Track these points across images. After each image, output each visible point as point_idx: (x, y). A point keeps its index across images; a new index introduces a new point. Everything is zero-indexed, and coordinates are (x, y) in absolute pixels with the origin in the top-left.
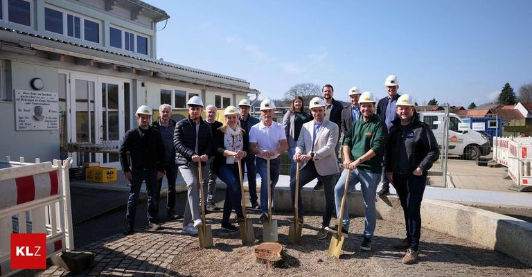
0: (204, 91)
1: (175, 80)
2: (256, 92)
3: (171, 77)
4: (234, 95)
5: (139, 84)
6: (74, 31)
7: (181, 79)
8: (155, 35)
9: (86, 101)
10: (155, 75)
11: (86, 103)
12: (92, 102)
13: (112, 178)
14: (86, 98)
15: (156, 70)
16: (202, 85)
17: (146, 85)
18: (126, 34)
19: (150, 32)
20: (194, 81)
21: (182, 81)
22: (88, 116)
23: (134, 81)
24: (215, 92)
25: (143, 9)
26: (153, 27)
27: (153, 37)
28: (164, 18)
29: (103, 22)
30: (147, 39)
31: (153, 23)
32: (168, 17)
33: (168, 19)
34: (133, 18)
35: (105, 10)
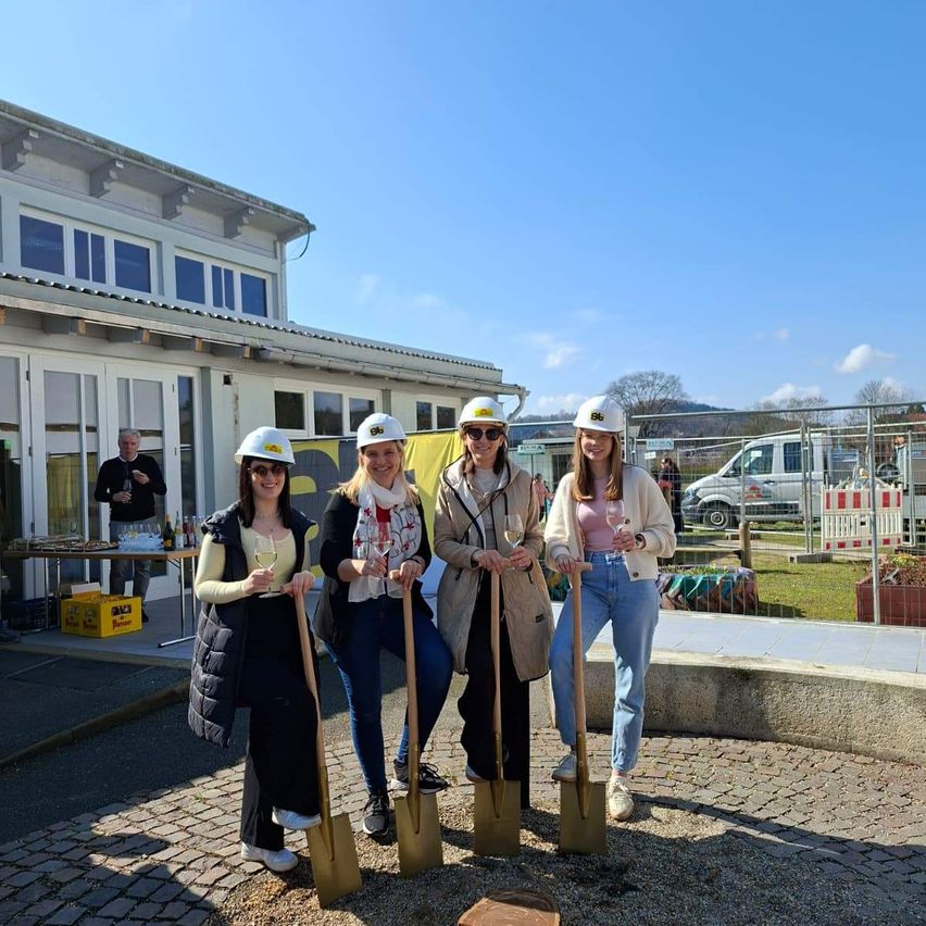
0: (386, 393)
1: (312, 367)
2: (520, 392)
3: (300, 359)
5: (216, 378)
7: (324, 362)
8: (283, 270)
9: (77, 427)
10: (257, 355)
11: (76, 433)
12: (92, 429)
13: (128, 623)
14: (75, 422)
15: (258, 343)
16: (382, 377)
17: (232, 381)
18: (216, 270)
19: (269, 264)
20: (359, 368)
21: (330, 370)
22: (81, 466)
23: (205, 371)
24: (415, 393)
25: (251, 212)
26: (277, 254)
27: (279, 276)
28: (302, 230)
29: (159, 243)
30: (264, 281)
31: (278, 244)
32: (311, 228)
33: (311, 234)
34: (230, 233)
35: (164, 217)
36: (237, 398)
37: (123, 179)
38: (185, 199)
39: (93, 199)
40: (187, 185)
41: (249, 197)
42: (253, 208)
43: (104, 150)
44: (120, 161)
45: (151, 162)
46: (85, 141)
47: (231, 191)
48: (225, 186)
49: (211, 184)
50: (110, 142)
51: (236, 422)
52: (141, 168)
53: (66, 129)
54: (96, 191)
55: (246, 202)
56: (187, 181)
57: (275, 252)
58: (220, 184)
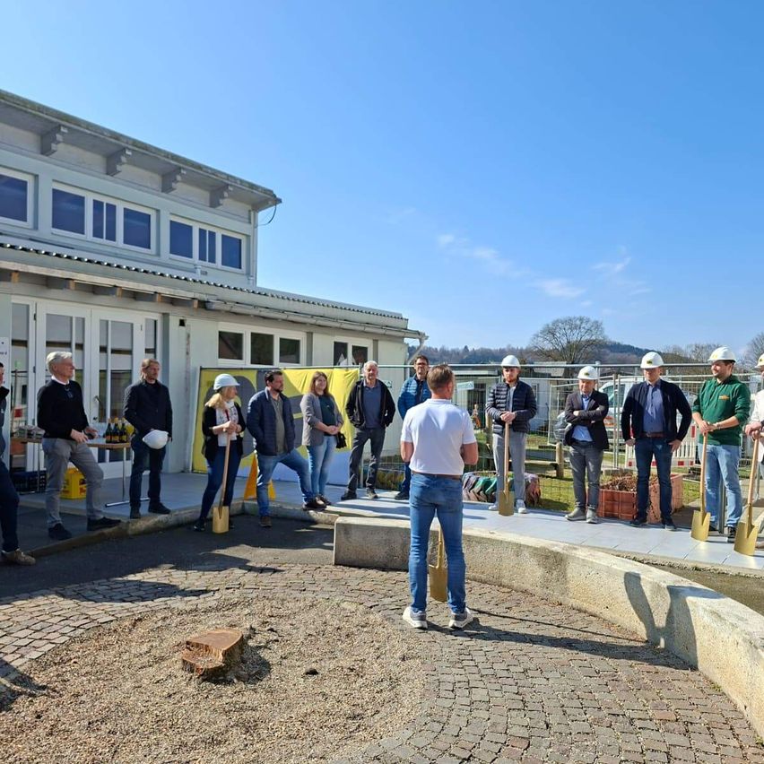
0: (310, 335)
1: (247, 315)
2: (420, 335)
4: (376, 341)
5: (174, 321)
6: (104, 229)
7: (257, 312)
8: (255, 234)
9: (68, 344)
10: (203, 306)
12: (80, 346)
15: (205, 298)
16: (304, 323)
17: (186, 324)
18: (202, 232)
19: (245, 228)
21: (263, 318)
23: (165, 316)
24: (334, 335)
25: (230, 188)
26: (251, 220)
27: (251, 238)
28: (270, 203)
29: (158, 211)
30: (240, 240)
31: (252, 213)
32: (278, 201)
33: (278, 206)
34: (214, 204)
35: (163, 191)
36: (189, 336)
37: (132, 162)
38: (179, 178)
39: (108, 177)
40: (180, 168)
41: (229, 177)
42: (231, 185)
43: (117, 142)
44: (129, 149)
45: (153, 150)
46: (102, 134)
47: (215, 172)
48: (211, 169)
49: (199, 167)
50: (121, 135)
51: (187, 353)
52: (145, 154)
53: (89, 125)
54: (111, 171)
55: (226, 181)
56: (181, 165)
57: (250, 219)
58: (207, 167)
